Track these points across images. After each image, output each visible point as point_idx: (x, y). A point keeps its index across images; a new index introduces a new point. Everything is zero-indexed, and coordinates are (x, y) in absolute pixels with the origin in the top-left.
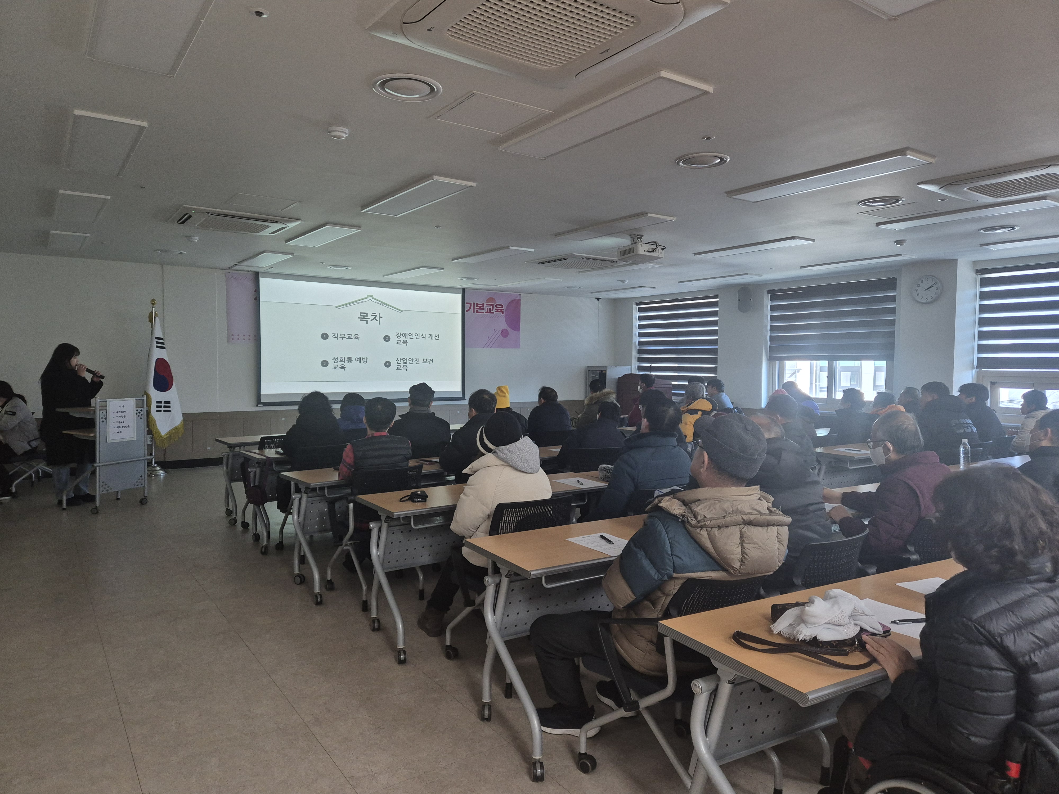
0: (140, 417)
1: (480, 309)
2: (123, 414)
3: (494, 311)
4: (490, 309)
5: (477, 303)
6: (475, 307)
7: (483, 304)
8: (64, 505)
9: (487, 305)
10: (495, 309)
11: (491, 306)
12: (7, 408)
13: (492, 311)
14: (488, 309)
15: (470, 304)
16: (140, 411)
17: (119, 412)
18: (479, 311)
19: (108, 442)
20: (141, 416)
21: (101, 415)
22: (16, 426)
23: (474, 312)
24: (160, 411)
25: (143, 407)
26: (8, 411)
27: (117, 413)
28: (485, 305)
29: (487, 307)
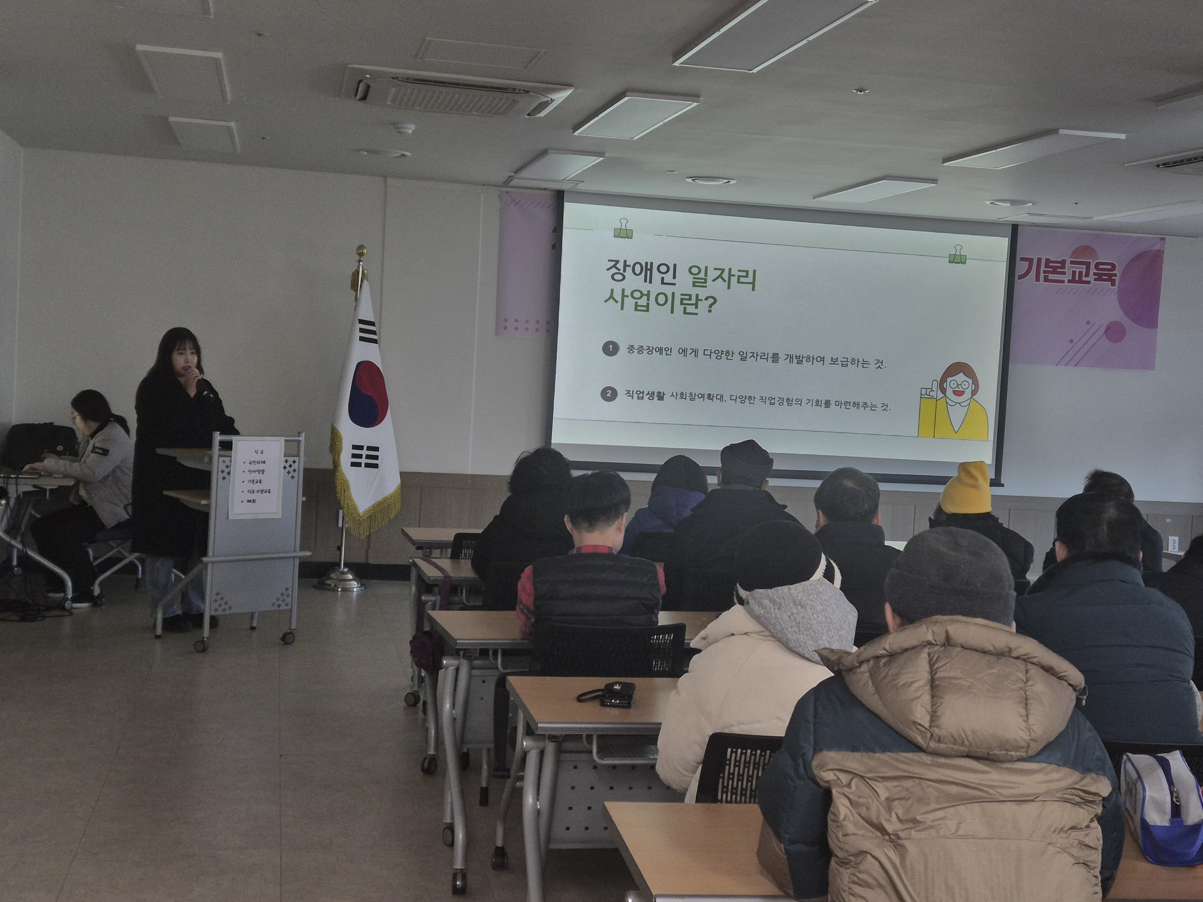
0: (291, 475)
1: (1055, 271)
2: (261, 467)
3: (1091, 278)
4: (1080, 273)
5: (1048, 261)
6: (1043, 268)
7: (1063, 262)
8: (159, 631)
9: (1072, 262)
10: (1095, 274)
11: (1085, 266)
12: (97, 440)
13: (1084, 279)
14: (1074, 273)
15: (1030, 261)
16: (292, 464)
17: (254, 462)
18: (1051, 277)
19: (230, 518)
20: (292, 473)
21: (222, 467)
22: (108, 475)
23: (1037, 279)
24: (359, 465)
25: (298, 456)
26: (96, 448)
27: (251, 463)
28: (1068, 264)
29: (1072, 267)
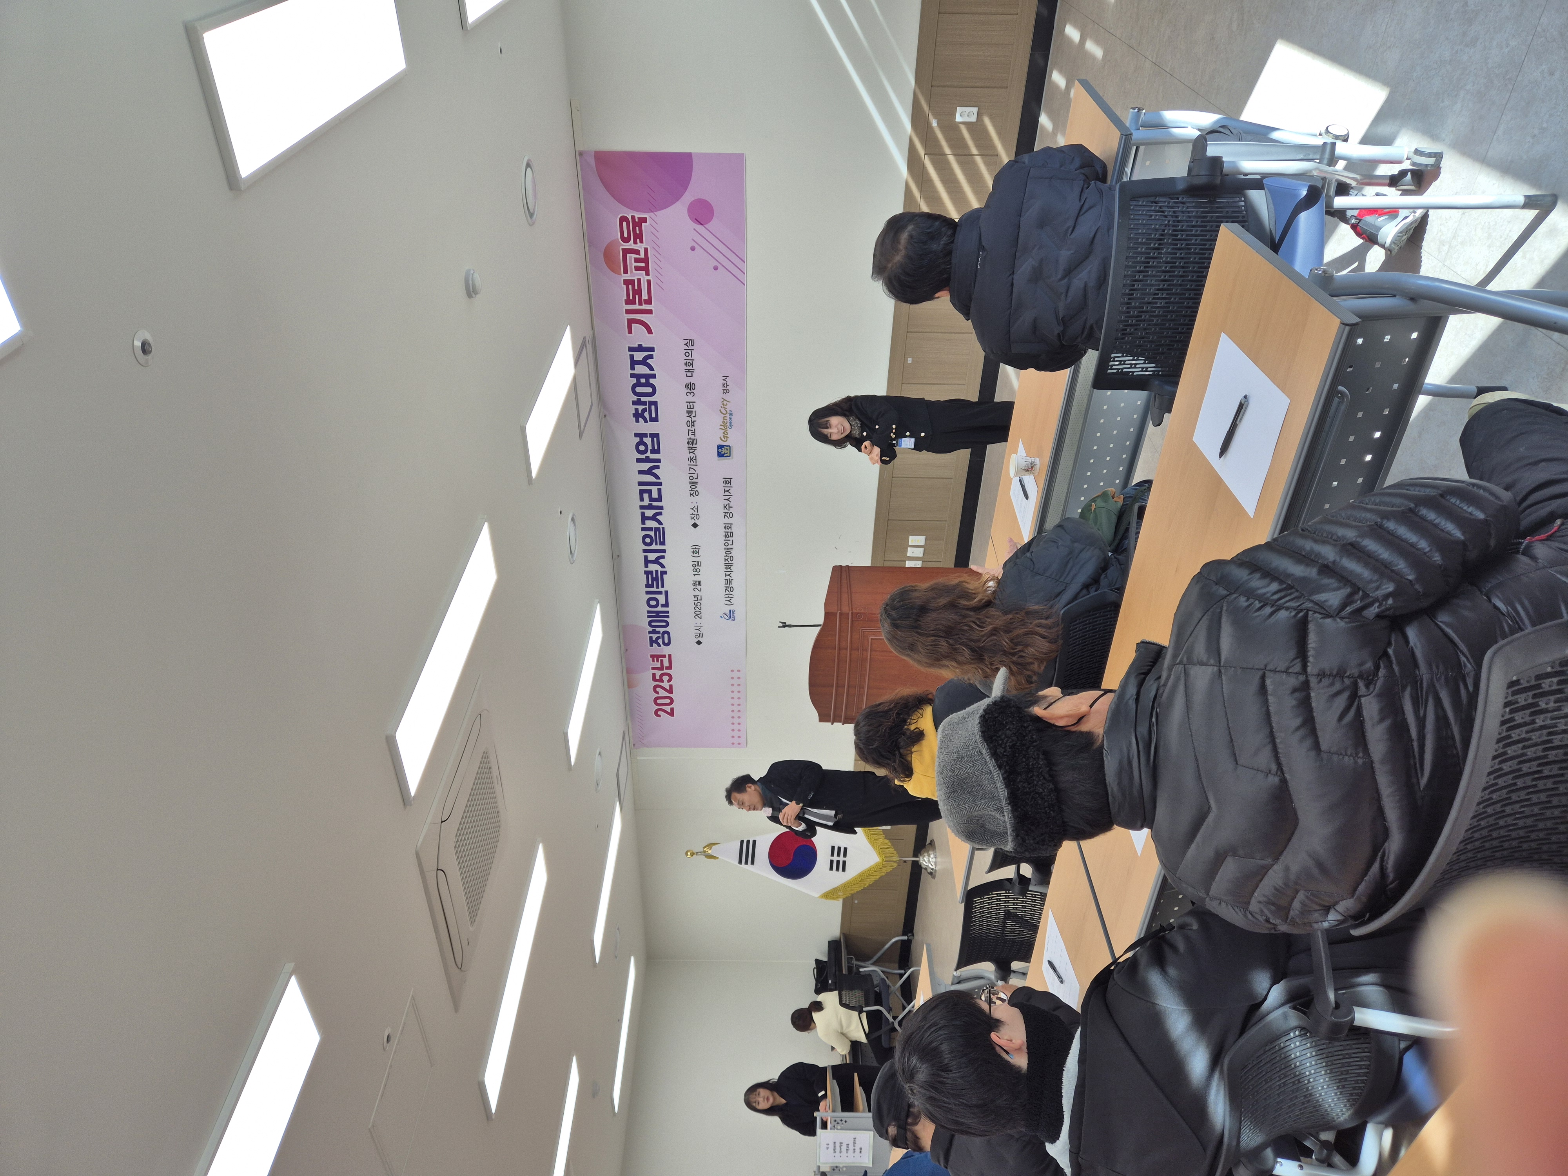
1: (638, 292)
3: (640, 247)
4: (636, 260)
5: (628, 301)
6: (637, 304)
7: (627, 282)
9: (626, 272)
10: (635, 243)
11: (628, 255)
13: (642, 255)
14: (637, 269)
18: (645, 296)
28: (628, 277)
29: (631, 272)
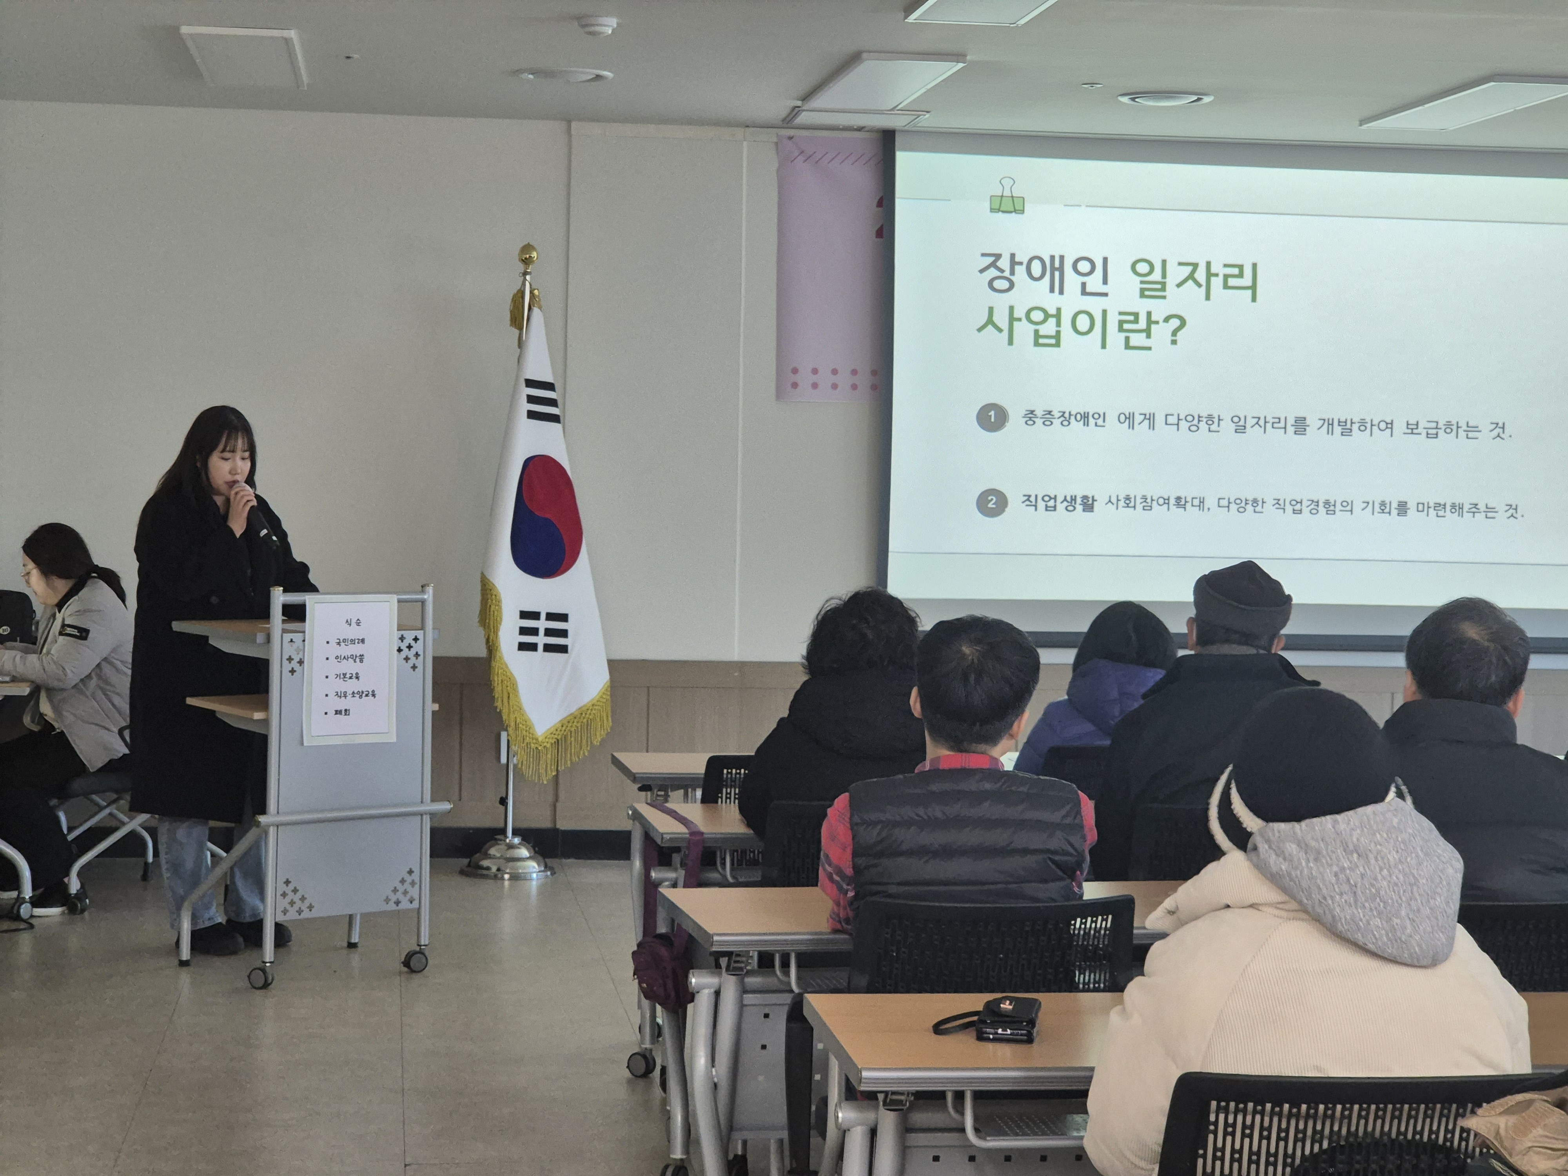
0: (410, 663)
2: (356, 649)
12: (67, 615)
16: (413, 643)
17: (344, 640)
19: (305, 744)
20: (413, 660)
21: (289, 650)
22: (89, 676)
24: (533, 647)
25: (422, 628)
26: (69, 626)
27: (339, 644)
